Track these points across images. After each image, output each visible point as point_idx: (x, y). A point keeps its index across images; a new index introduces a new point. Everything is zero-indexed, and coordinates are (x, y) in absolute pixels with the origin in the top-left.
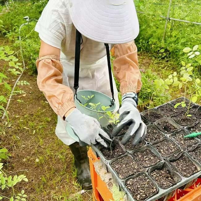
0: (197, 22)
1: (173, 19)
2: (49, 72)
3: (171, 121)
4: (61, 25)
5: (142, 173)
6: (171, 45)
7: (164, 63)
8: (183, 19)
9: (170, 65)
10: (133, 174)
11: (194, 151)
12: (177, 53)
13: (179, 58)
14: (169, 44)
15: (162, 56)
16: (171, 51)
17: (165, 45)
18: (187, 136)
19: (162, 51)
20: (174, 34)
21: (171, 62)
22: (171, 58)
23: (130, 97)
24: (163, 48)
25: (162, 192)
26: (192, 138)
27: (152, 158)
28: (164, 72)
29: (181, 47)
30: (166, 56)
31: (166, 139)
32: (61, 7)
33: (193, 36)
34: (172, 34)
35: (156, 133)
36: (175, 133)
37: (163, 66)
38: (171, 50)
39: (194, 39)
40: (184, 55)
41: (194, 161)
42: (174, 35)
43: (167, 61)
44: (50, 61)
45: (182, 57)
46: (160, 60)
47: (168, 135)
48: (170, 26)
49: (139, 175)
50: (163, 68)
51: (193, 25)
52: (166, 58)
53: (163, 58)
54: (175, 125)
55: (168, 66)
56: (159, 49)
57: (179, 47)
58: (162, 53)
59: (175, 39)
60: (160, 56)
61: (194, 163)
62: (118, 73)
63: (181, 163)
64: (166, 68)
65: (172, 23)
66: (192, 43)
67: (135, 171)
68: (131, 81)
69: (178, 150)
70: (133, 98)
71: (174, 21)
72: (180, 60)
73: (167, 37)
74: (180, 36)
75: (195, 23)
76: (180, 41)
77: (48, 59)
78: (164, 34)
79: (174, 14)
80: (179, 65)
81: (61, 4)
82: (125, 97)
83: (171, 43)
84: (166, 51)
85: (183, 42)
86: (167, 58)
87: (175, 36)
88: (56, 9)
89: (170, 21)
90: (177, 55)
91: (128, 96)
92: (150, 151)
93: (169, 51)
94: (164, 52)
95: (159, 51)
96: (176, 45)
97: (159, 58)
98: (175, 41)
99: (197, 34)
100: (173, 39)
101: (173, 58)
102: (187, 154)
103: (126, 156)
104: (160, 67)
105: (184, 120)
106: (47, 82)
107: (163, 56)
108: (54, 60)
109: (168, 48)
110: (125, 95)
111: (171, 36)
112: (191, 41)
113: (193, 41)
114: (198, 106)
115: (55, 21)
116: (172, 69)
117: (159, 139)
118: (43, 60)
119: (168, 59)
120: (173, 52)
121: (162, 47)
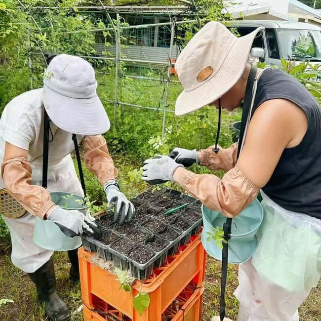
0: (150, 107)
1: (123, 103)
2: (20, 175)
3: (151, 206)
4: (30, 128)
5: (139, 247)
6: (125, 135)
7: (121, 157)
8: (133, 103)
9: (128, 159)
10: (133, 248)
11: (174, 223)
12: (135, 144)
13: (138, 149)
14: (122, 133)
15: (116, 149)
16: (126, 142)
17: (118, 134)
18: (166, 213)
19: (116, 142)
20: (126, 120)
21: (128, 154)
22: (128, 151)
23: (111, 185)
24: (116, 139)
25: (157, 253)
26: (171, 214)
27: (143, 235)
28: (123, 168)
29: (138, 136)
30: (121, 149)
31: (150, 220)
32: (29, 109)
33: (149, 122)
34: (124, 121)
35: (141, 217)
36: (157, 214)
37: (120, 161)
38: (126, 140)
39: (151, 126)
40: (143, 145)
41: (175, 229)
42: (127, 122)
43: (124, 155)
44: (20, 163)
45: (141, 148)
46: (115, 154)
47: (152, 216)
48: (120, 112)
49: (137, 248)
50: (121, 163)
51: (147, 110)
52: (121, 151)
53: (119, 151)
54: (155, 208)
55: (127, 161)
56: (112, 140)
57: (136, 136)
58: (116, 145)
59: (129, 127)
60: (114, 149)
61: (176, 231)
62: (92, 165)
63: (167, 234)
64: (124, 163)
65: (122, 108)
66: (149, 131)
67: (133, 246)
68: (108, 170)
69: (162, 225)
70: (115, 185)
71: (124, 105)
72: (139, 152)
73: (118, 124)
74: (134, 123)
75: (148, 108)
76: (136, 129)
77: (17, 162)
78: (115, 120)
79: (122, 97)
80: (140, 157)
81: (28, 107)
82: (107, 186)
83: (124, 132)
84: (121, 141)
85: (139, 130)
86: (123, 150)
87: (129, 124)
88: (25, 112)
89: (120, 105)
90: (134, 146)
91: (110, 184)
92: (140, 231)
93: (124, 142)
94: (118, 143)
95: (111, 142)
96: (131, 134)
97: (113, 151)
98: (129, 129)
99: (153, 120)
100: (127, 127)
101: (131, 150)
102: (170, 226)
103: (122, 238)
104: (117, 163)
105: (161, 203)
106: (20, 184)
107: (118, 149)
108: (23, 161)
109: (122, 138)
110: (106, 184)
111: (123, 123)
112: (147, 128)
113: (149, 128)
114: (170, 190)
115: (24, 124)
116: (132, 164)
117: (145, 220)
118: (13, 163)
119: (124, 152)
120: (129, 142)
121: (115, 137)
